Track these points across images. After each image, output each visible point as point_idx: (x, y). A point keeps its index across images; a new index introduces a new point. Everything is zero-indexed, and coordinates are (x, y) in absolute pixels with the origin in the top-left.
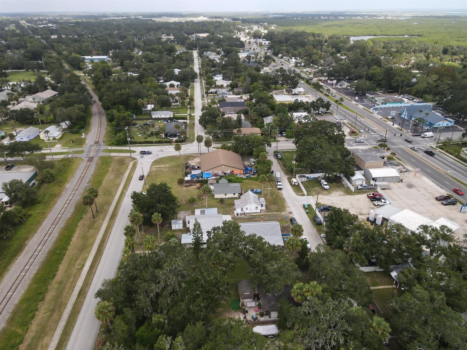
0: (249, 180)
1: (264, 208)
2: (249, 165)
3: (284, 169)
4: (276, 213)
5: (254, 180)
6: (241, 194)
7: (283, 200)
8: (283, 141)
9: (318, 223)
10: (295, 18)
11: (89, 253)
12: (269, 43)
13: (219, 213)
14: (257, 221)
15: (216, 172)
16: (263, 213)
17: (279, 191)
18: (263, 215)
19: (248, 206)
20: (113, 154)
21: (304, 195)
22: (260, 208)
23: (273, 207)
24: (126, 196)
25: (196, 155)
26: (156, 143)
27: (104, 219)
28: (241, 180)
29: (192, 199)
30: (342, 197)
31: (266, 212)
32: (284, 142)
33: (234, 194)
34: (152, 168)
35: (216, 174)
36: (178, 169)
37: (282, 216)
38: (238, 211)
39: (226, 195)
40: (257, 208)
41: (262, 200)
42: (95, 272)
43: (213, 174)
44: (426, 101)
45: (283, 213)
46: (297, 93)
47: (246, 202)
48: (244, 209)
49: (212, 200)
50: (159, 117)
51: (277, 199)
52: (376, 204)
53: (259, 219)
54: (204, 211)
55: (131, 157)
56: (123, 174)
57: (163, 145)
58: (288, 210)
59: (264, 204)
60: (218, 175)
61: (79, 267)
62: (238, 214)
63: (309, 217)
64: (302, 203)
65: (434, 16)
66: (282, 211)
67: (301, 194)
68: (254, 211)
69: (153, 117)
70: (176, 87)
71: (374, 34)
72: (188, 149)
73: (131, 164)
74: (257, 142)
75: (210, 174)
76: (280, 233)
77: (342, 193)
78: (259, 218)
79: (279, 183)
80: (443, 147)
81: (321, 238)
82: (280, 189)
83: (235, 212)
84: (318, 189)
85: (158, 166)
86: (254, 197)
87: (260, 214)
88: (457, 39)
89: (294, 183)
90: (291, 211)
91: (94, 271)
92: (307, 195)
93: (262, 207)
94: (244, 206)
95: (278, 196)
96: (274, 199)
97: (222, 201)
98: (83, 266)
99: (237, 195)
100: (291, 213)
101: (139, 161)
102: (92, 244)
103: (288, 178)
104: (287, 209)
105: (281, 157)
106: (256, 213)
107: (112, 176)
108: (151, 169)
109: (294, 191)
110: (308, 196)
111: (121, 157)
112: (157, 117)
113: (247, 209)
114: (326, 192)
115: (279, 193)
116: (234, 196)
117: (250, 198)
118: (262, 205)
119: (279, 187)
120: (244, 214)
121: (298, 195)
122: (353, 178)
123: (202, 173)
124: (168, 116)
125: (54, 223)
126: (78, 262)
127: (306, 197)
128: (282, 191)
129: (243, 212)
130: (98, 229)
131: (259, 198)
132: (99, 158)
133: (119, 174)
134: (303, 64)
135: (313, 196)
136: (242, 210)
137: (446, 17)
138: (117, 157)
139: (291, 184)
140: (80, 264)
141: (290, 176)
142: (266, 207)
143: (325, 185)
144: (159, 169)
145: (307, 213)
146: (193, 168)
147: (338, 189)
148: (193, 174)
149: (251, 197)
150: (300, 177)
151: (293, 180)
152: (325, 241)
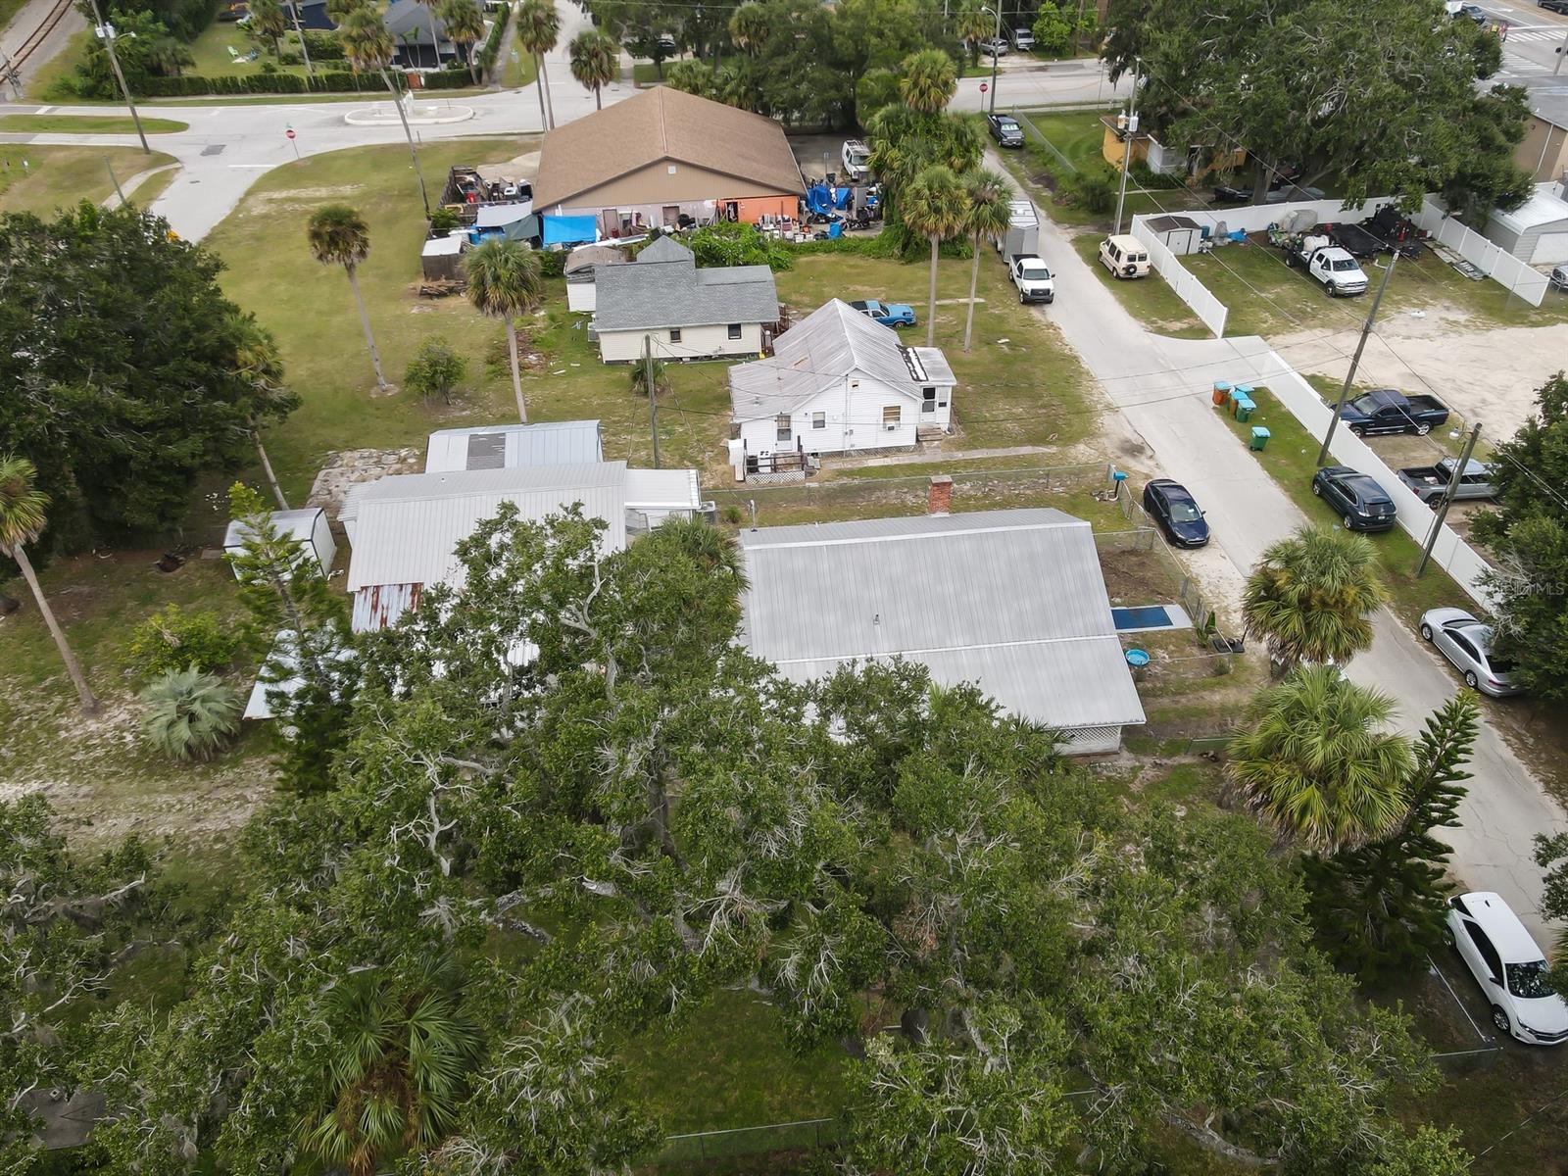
0: (833, 257)
1: (942, 417)
2: (831, 177)
3: (1047, 193)
4: (1027, 450)
5: (868, 253)
6: (777, 329)
7: (1067, 369)
8: (1018, 70)
9: (1373, 520)
13: (610, 451)
14: (900, 511)
15: (625, 211)
16: (933, 454)
17: (1034, 312)
18: (936, 467)
19: (831, 403)
21: (1202, 332)
22: (913, 416)
23: (1004, 410)
25: (527, 139)
28: (783, 255)
29: (433, 364)
30: (1469, 338)
31: (961, 446)
32: (1028, 74)
33: (735, 330)
34: (251, 201)
35: (626, 223)
36: (404, 206)
37: (1079, 472)
38: (759, 438)
39: (675, 335)
40: (892, 413)
41: (930, 359)
43: (612, 225)
45: (1082, 452)
47: (816, 375)
48: (800, 427)
49: (582, 371)
51: (1026, 358)
53: (910, 499)
54: (500, 440)
55: (147, 150)
58: (1114, 428)
59: (946, 384)
60: (641, 230)
62: (752, 465)
63: (1277, 475)
64: (1206, 384)
66: (1072, 440)
67: (1177, 325)
68: (870, 435)
72: (488, 112)
74: (880, 35)
75: (588, 222)
76: (1102, 608)
77: (1461, 317)
78: (912, 487)
79: (1027, 264)
81: (1430, 641)
82: (1042, 299)
83: (735, 446)
84: (1284, 291)
85: (292, 193)
86: (874, 341)
87: (916, 459)
89: (1124, 262)
90: (1136, 440)
92: (1227, 334)
93: (928, 408)
94: (799, 398)
95: (1026, 343)
96: (1007, 361)
97: (642, 374)
99: (751, 339)
100: (1135, 450)
101: (188, 168)
103: (1077, 242)
104: (1106, 421)
105: (1019, 136)
106: (886, 451)
108: (237, 210)
109: (1135, 314)
110: (1234, 340)
113: (819, 424)
114: (1346, 312)
115: (1031, 322)
116: (734, 347)
117: (844, 345)
118: (929, 393)
119: (1028, 285)
120: (801, 461)
121: (1161, 331)
122: (1520, 220)
123: (538, 214)
127: (1218, 343)
128: (1052, 313)
129: (790, 446)
131: (904, 350)
135: (1264, 335)
136: (784, 433)
138: (61, 155)
139: (1105, 273)
141: (1088, 230)
142: (957, 415)
143: (1340, 266)
144: (288, 207)
145: (1257, 447)
146: (495, 195)
147: (1424, 292)
148: (482, 222)
149: (849, 336)
150: (1162, 226)
151: (1113, 248)
152: (1484, 670)
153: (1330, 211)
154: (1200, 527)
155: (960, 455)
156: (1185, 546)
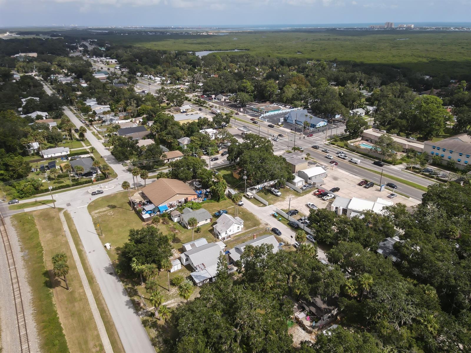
0: (207, 204)
4: (254, 228)
7: (252, 215)
9: (297, 227)
10: (122, 34)
11: (96, 328)
12: (116, 61)
13: (208, 242)
15: (170, 203)
16: (244, 231)
18: (245, 233)
19: (231, 228)
20: (27, 210)
21: (265, 205)
22: (240, 227)
23: (249, 223)
24: (87, 252)
26: (73, 185)
27: (81, 286)
28: (200, 205)
30: (296, 199)
31: (246, 229)
33: (206, 220)
34: (92, 214)
35: (171, 205)
37: (262, 229)
38: (223, 235)
40: (238, 227)
41: (238, 218)
42: (123, 347)
43: (169, 206)
44: (296, 106)
45: (261, 226)
46: (184, 110)
47: (229, 225)
48: (228, 232)
49: (186, 231)
50: (53, 155)
51: (245, 215)
52: (326, 199)
54: (194, 244)
55: (54, 208)
56: (60, 229)
57: (85, 186)
58: (263, 222)
59: (242, 222)
60: (175, 206)
61: (98, 349)
62: (224, 239)
63: (284, 224)
64: (270, 213)
65: (246, 32)
66: (259, 225)
67: (262, 205)
68: (236, 231)
69: (45, 157)
70: (44, 118)
71: (210, 49)
72: (116, 184)
73: (61, 215)
75: (165, 206)
77: (294, 197)
80: (334, 142)
82: (243, 205)
83: (219, 237)
84: (272, 197)
85: (98, 211)
87: (242, 232)
88: (277, 52)
89: (250, 197)
91: (120, 346)
92: (269, 205)
94: (227, 229)
95: (244, 212)
96: (243, 216)
97: (199, 230)
98: (101, 346)
99: (209, 221)
100: (267, 224)
101: (69, 210)
102: (91, 318)
104: (261, 221)
106: (238, 233)
107: (49, 236)
109: (255, 204)
111: (41, 211)
112: (50, 156)
113: (230, 231)
114: (280, 199)
116: (206, 222)
119: (240, 203)
120: (229, 236)
121: (260, 206)
122: (295, 181)
123: (156, 207)
124: (64, 154)
125: (18, 311)
126: (91, 344)
127: (268, 207)
129: (227, 235)
130: (84, 298)
131: (234, 218)
132: (11, 218)
133: (57, 231)
134: (169, 82)
135: (273, 204)
136: (226, 233)
137: (255, 32)
138: (35, 213)
139: (248, 199)
140: (95, 345)
142: (245, 225)
143: (277, 192)
144: (101, 214)
145: (280, 221)
146: (143, 204)
147: (288, 193)
148: (146, 210)
150: (251, 190)
151: (247, 195)
152: (314, 240)
153: (272, 183)
154: (280, 233)
155: (247, 231)
156: (279, 235)
